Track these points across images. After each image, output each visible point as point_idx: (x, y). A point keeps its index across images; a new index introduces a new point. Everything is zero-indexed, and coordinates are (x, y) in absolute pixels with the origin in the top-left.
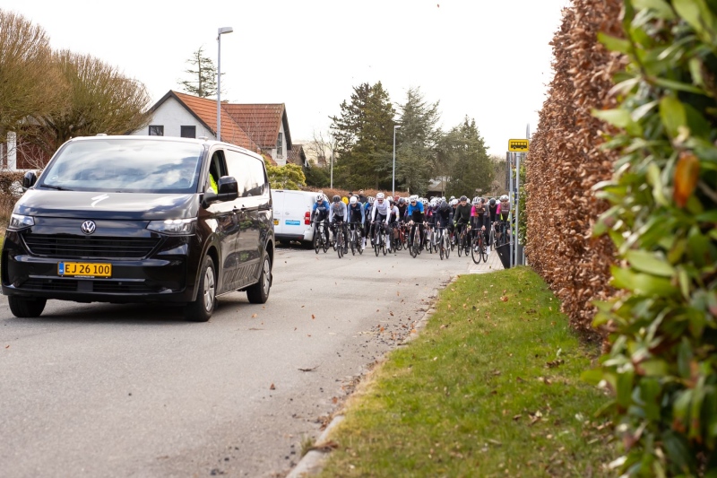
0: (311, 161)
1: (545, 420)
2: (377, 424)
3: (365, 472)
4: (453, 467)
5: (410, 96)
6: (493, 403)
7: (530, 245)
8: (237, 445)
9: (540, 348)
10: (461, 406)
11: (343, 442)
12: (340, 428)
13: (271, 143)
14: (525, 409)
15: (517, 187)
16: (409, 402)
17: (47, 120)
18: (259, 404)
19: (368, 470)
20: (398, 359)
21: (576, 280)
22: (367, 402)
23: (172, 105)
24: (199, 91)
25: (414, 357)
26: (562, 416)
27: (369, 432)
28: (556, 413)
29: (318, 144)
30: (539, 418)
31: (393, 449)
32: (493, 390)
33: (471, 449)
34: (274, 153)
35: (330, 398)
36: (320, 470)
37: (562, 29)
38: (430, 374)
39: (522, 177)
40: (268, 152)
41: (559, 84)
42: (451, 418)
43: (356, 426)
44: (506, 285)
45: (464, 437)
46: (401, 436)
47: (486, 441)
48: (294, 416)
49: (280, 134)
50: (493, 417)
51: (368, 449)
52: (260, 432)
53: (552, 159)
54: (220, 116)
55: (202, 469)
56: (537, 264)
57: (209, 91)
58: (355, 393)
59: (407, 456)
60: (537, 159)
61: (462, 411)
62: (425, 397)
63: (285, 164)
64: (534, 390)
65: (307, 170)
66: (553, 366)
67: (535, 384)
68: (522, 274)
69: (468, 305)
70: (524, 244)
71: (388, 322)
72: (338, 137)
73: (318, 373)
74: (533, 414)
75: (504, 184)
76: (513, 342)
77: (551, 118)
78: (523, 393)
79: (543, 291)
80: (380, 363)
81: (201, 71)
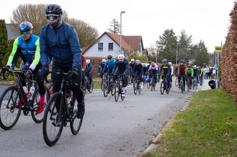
0: (150, 54)
1: (229, 136)
2: (173, 136)
3: (170, 151)
4: (198, 150)
5: (182, 34)
6: (211, 130)
7: (222, 81)
8: (128, 142)
9: (226, 113)
10: (201, 131)
11: (162, 141)
12: (161, 137)
13: (137, 48)
14: (222, 132)
15: (218, 62)
16: (183, 129)
18: (134, 129)
19: (171, 150)
20: (179, 116)
22: (170, 129)
23: (106, 36)
24: (114, 32)
25: (185, 116)
26: (235, 135)
27: (170, 138)
28: (232, 134)
29: (152, 49)
30: (227, 135)
31: (179, 144)
32: (211, 126)
33: (204, 144)
34: (138, 52)
35: (157, 128)
36: (155, 150)
37: (234, 9)
38: (190, 121)
39: (219, 58)
40: (136, 51)
41: (233, 28)
42: (196, 134)
43: (166, 136)
44: (214, 94)
45: (202, 140)
46: (181, 140)
47: (209, 142)
48: (146, 133)
49: (140, 46)
50: (211, 134)
51: (170, 143)
52: (135, 138)
53: (230, 52)
54: (121, 40)
55: (117, 149)
56: (225, 87)
57: (117, 32)
58: (165, 126)
59: (183, 146)
60: (225, 53)
61: (201, 133)
62: (189, 128)
63: (141, 55)
64: (225, 126)
65: (149, 57)
66: (231, 119)
67: (225, 124)
68: (219, 90)
69: (202, 100)
70: (220, 81)
71: (175, 105)
72: (159, 47)
73: (153, 120)
74: (225, 134)
75: (213, 62)
76: (217, 111)
77: (229, 39)
78: (221, 127)
79: (227, 96)
80: (173, 117)
81: (115, 26)
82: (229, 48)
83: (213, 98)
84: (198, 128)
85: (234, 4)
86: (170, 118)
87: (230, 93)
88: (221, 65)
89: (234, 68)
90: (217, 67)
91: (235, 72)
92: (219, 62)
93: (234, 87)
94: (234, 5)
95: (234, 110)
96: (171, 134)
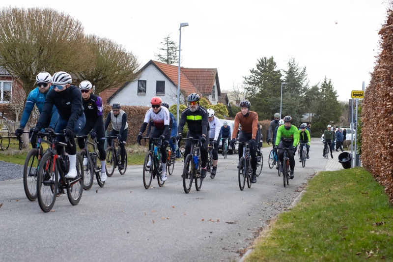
0: (232, 103)
1: (375, 255)
2: (273, 254)
5: (290, 65)
6: (343, 245)
7: (364, 153)
9: (372, 214)
10: (324, 246)
12: (251, 256)
13: (209, 91)
14: (363, 249)
15: (356, 119)
16: (292, 243)
17: (81, 76)
18: (203, 241)
20: (284, 218)
22: (267, 241)
23: (151, 68)
24: (167, 61)
25: (295, 217)
26: (386, 254)
27: (269, 259)
28: (382, 252)
29: (236, 93)
30: (372, 254)
32: (343, 238)
34: (210, 97)
35: (244, 239)
37: (388, 22)
38: (305, 227)
39: (359, 112)
40: (207, 97)
41: (385, 56)
42: (317, 252)
43: (261, 255)
44: (349, 178)
48: (224, 249)
49: (214, 87)
50: (343, 253)
52: (204, 257)
53: (379, 101)
54: (180, 74)
56: (368, 166)
57: (173, 60)
58: (260, 236)
60: (369, 102)
61: (325, 249)
62: (302, 240)
63: (216, 104)
64: (369, 238)
65: (229, 108)
66: (379, 224)
67: (369, 235)
68: (358, 172)
69: (326, 189)
70: (360, 154)
71: (278, 197)
72: (248, 89)
73: (237, 225)
74: (368, 252)
75: (347, 118)
76: (354, 210)
77: (378, 77)
78: (362, 239)
79: (371, 181)
80: (274, 220)
81: (168, 49)
82: (377, 94)
83: (347, 184)
84: (319, 240)
85: (387, 13)
86: (268, 222)
87: (378, 176)
88: (362, 124)
89: (387, 131)
90: (355, 129)
91: (388, 138)
92: (358, 119)
93: (386, 166)
94: (388, 16)
95: (386, 209)
96: (270, 250)
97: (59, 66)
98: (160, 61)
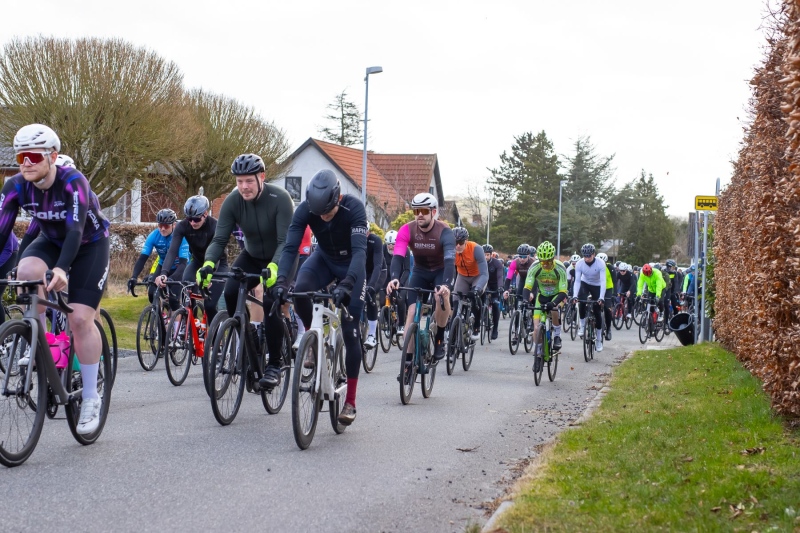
0: (465, 220)
1: (747, 513)
2: (551, 511)
5: (579, 148)
6: (686, 492)
7: (719, 316)
9: (738, 433)
10: (649, 494)
11: (514, 529)
12: (509, 515)
14: (725, 501)
15: (704, 251)
16: (587, 489)
17: (176, 167)
18: (414, 486)
20: (570, 441)
21: (780, 355)
22: (539, 486)
23: (311, 153)
24: (342, 140)
25: (590, 439)
26: (770, 510)
27: (543, 520)
28: (761, 506)
29: (473, 202)
30: (741, 510)
32: (684, 478)
35: (494, 482)
38: (610, 459)
39: (709, 237)
41: (762, 129)
42: (635, 506)
43: (527, 512)
44: (691, 363)
45: (654, 529)
46: (580, 526)
48: (453, 500)
50: (686, 508)
52: (417, 517)
53: (750, 216)
54: (365, 167)
57: (353, 139)
58: (523, 477)
60: (730, 218)
61: (650, 500)
62: (606, 484)
64: (735, 479)
66: (753, 453)
67: (734, 472)
68: (709, 351)
69: (648, 384)
70: (711, 317)
71: (556, 400)
72: (496, 193)
73: (479, 454)
74: (735, 507)
75: (686, 249)
76: (704, 425)
77: (749, 169)
78: (722, 482)
79: (735, 369)
80: (551, 445)
81: (343, 117)
83: (689, 376)
84: (639, 483)
87: (748, 359)
92: (708, 250)
95: (764, 423)
96: (544, 503)
97: (136, 149)
98: (328, 140)
